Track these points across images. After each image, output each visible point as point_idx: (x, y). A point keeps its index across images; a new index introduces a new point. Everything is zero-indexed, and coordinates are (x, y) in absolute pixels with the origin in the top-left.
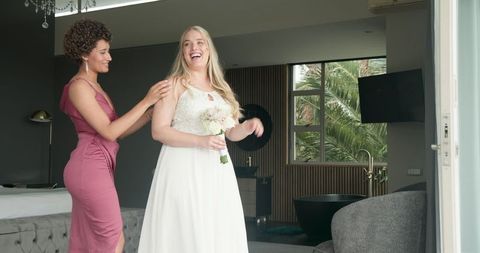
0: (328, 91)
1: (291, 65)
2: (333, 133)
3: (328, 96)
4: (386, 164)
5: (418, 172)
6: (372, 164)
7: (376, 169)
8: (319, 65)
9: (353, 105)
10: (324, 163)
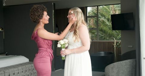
0: (100, 16)
1: (86, 7)
2: (101, 30)
3: (100, 17)
4: (120, 41)
5: (131, 46)
6: (115, 41)
7: (117, 43)
8: (97, 7)
9: (108, 20)
10: (99, 41)
